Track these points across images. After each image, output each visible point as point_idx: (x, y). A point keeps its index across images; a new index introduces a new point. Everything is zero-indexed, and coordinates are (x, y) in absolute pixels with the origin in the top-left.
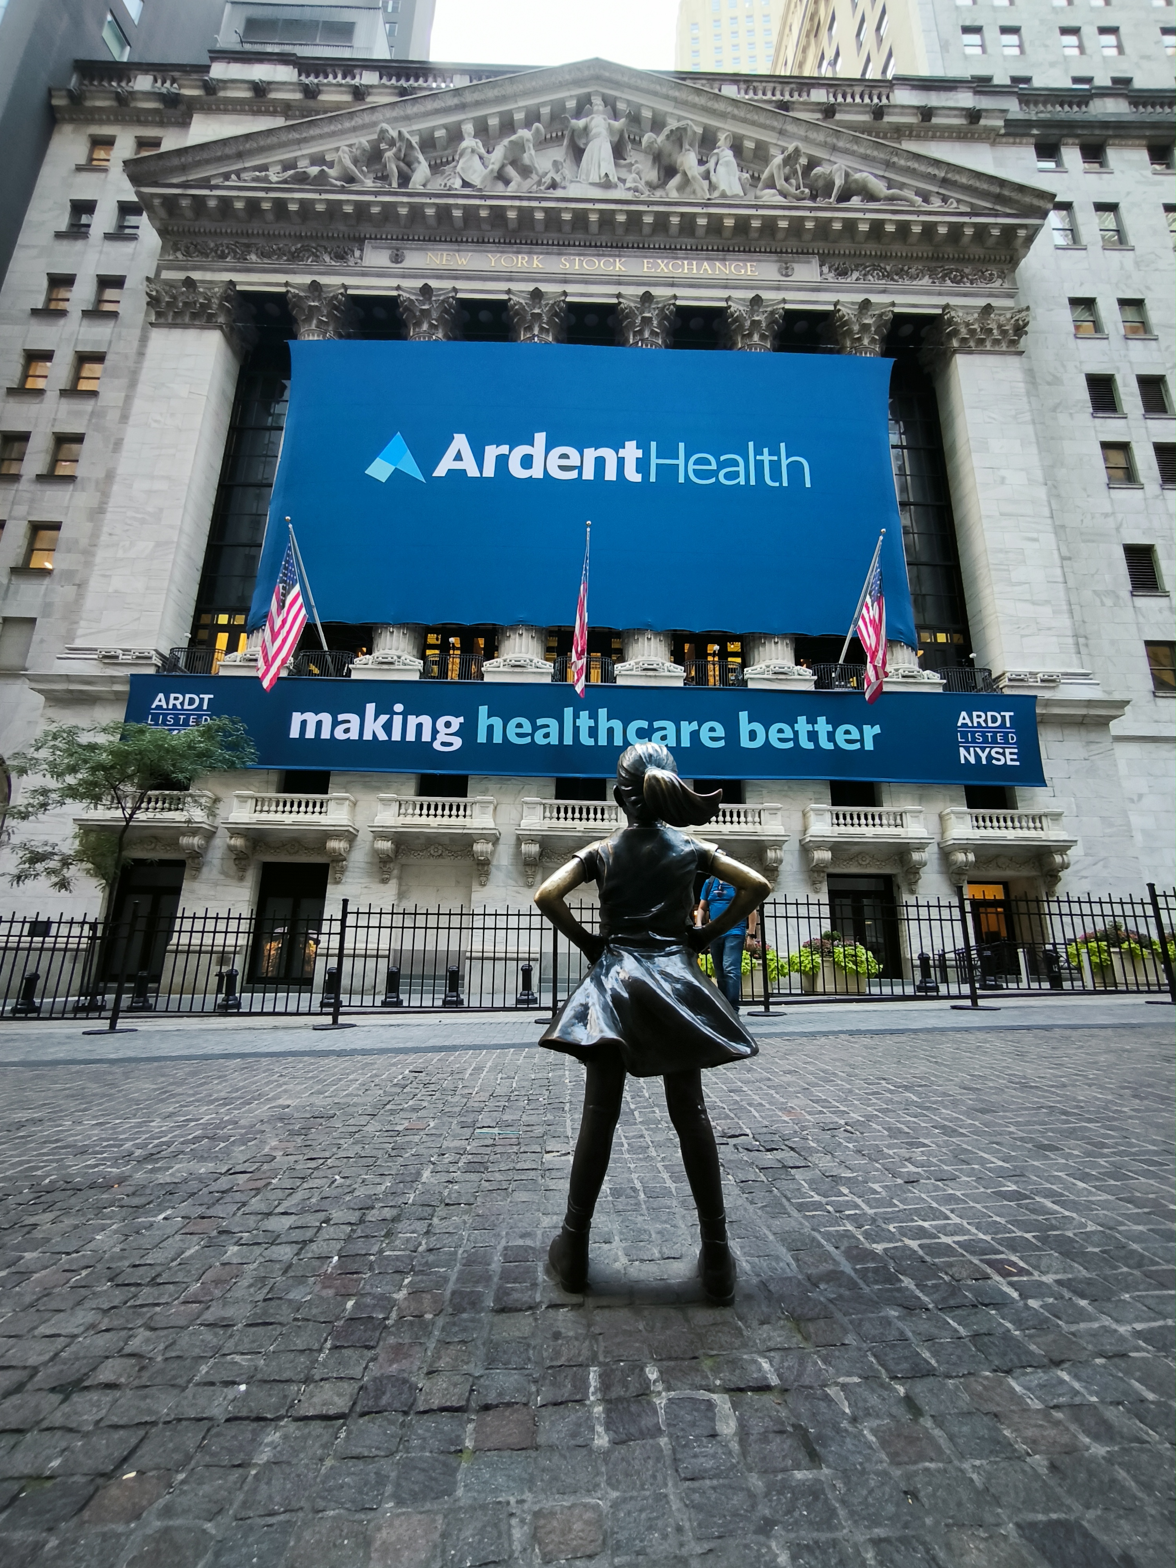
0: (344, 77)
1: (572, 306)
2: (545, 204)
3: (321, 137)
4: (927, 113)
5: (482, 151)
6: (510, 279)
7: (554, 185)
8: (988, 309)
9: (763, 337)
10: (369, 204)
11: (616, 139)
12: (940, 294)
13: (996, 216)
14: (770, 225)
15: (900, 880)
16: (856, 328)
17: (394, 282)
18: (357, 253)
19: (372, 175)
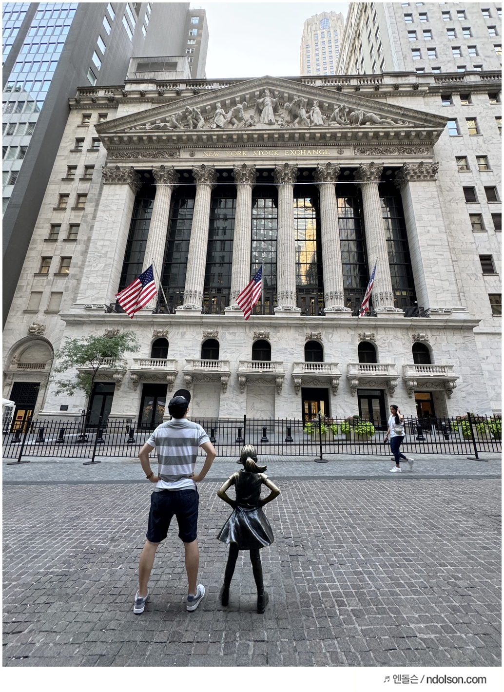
0: (173, 87)
1: (258, 170)
2: (247, 132)
3: (165, 112)
4: (396, 87)
5: (224, 113)
6: (234, 161)
7: (251, 125)
8: (422, 163)
9: (332, 178)
10: (182, 135)
11: (274, 105)
12: (402, 158)
13: (424, 127)
14: (334, 136)
15: (386, 392)
16: (368, 173)
17: (191, 164)
18: (178, 154)
19: (183, 124)
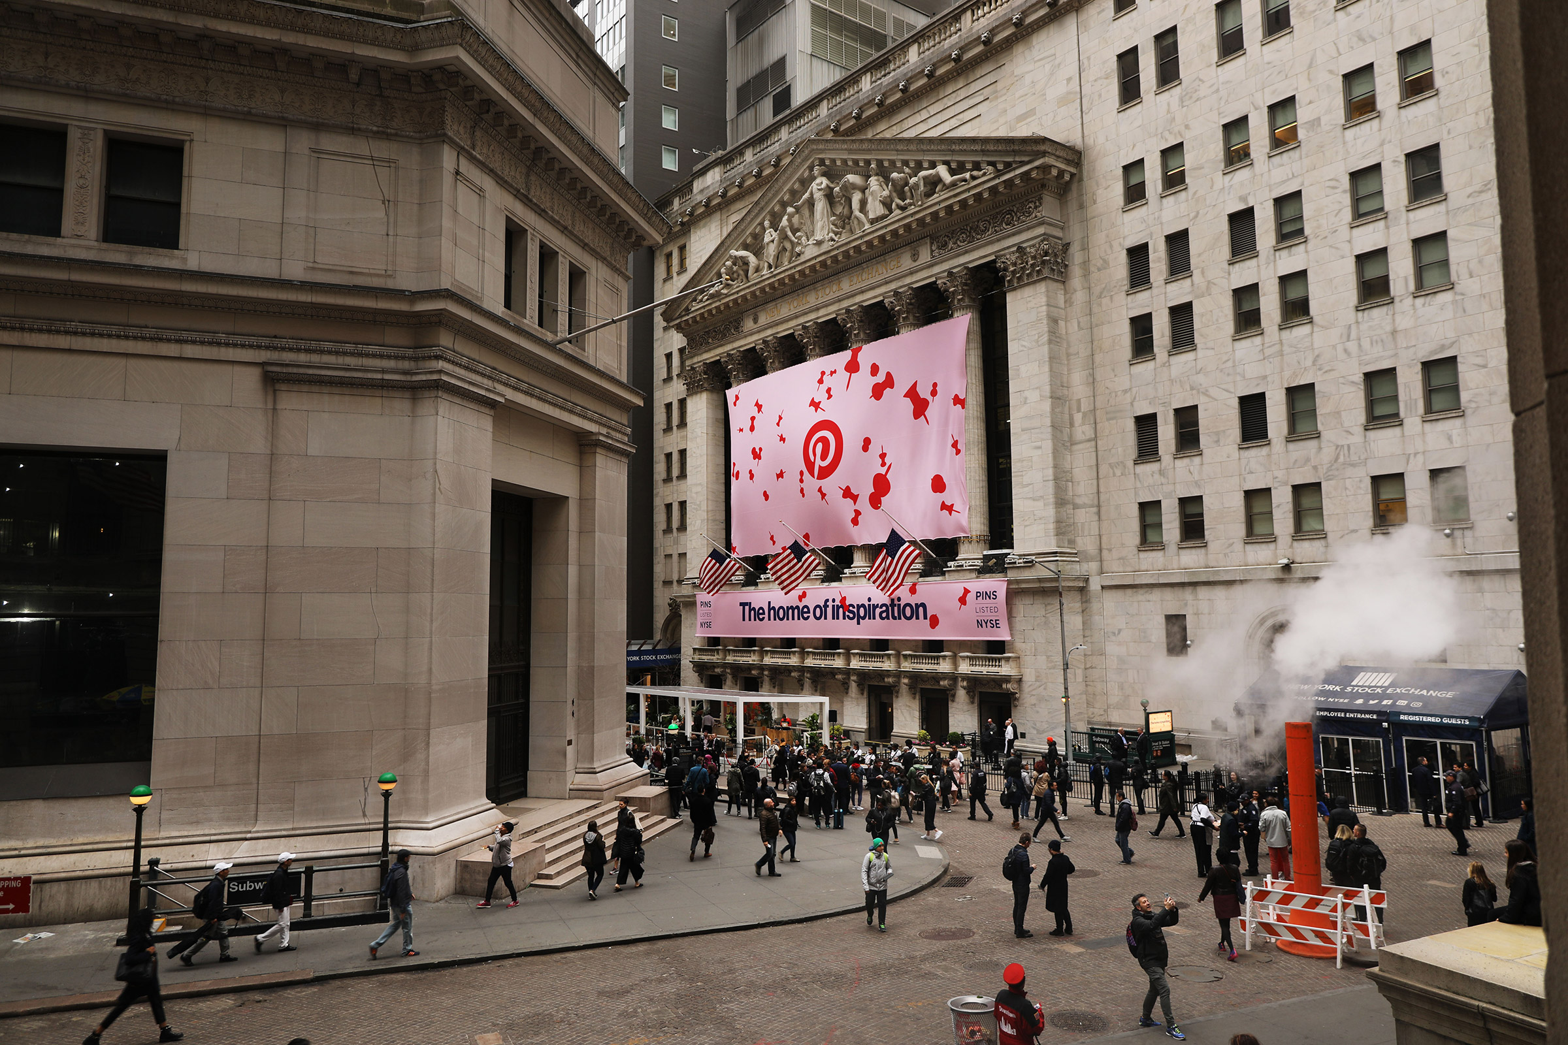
2: (798, 269)
6: (797, 317)
7: (799, 255)
8: (1020, 249)
10: (738, 298)
12: (998, 240)
14: (894, 233)
17: (756, 337)
18: (742, 323)
